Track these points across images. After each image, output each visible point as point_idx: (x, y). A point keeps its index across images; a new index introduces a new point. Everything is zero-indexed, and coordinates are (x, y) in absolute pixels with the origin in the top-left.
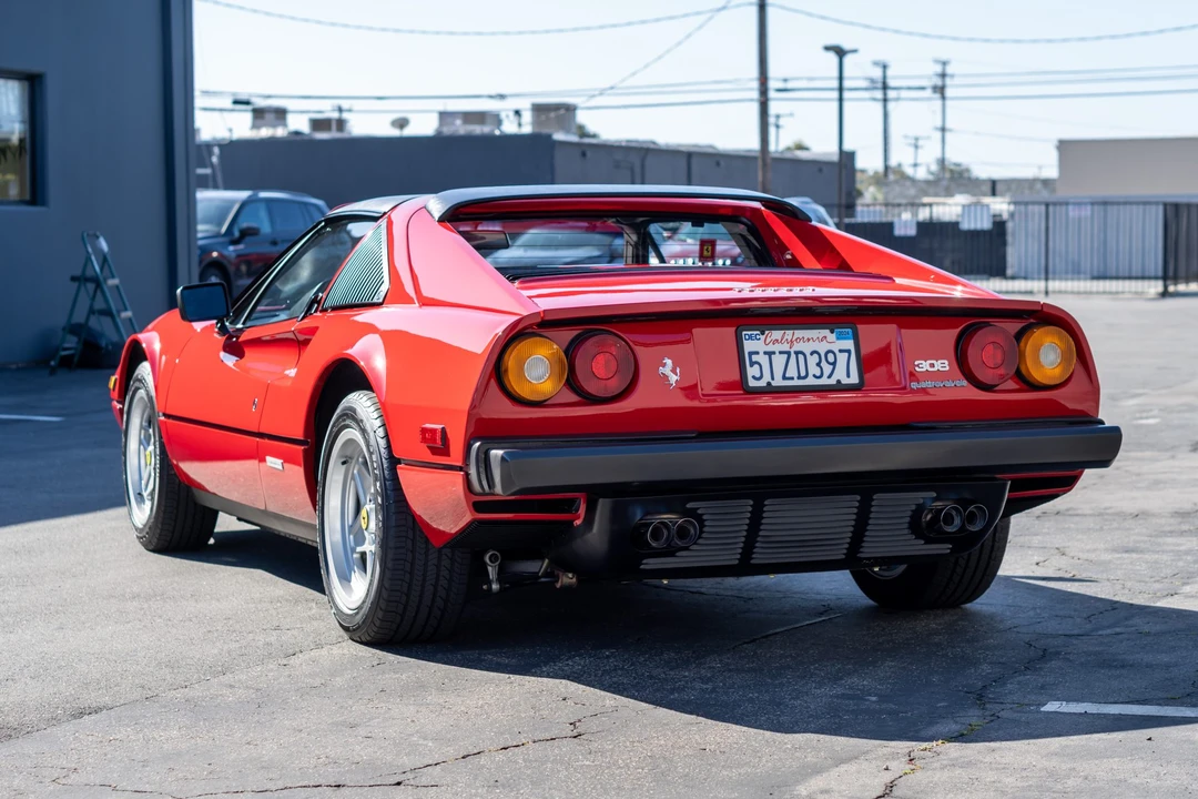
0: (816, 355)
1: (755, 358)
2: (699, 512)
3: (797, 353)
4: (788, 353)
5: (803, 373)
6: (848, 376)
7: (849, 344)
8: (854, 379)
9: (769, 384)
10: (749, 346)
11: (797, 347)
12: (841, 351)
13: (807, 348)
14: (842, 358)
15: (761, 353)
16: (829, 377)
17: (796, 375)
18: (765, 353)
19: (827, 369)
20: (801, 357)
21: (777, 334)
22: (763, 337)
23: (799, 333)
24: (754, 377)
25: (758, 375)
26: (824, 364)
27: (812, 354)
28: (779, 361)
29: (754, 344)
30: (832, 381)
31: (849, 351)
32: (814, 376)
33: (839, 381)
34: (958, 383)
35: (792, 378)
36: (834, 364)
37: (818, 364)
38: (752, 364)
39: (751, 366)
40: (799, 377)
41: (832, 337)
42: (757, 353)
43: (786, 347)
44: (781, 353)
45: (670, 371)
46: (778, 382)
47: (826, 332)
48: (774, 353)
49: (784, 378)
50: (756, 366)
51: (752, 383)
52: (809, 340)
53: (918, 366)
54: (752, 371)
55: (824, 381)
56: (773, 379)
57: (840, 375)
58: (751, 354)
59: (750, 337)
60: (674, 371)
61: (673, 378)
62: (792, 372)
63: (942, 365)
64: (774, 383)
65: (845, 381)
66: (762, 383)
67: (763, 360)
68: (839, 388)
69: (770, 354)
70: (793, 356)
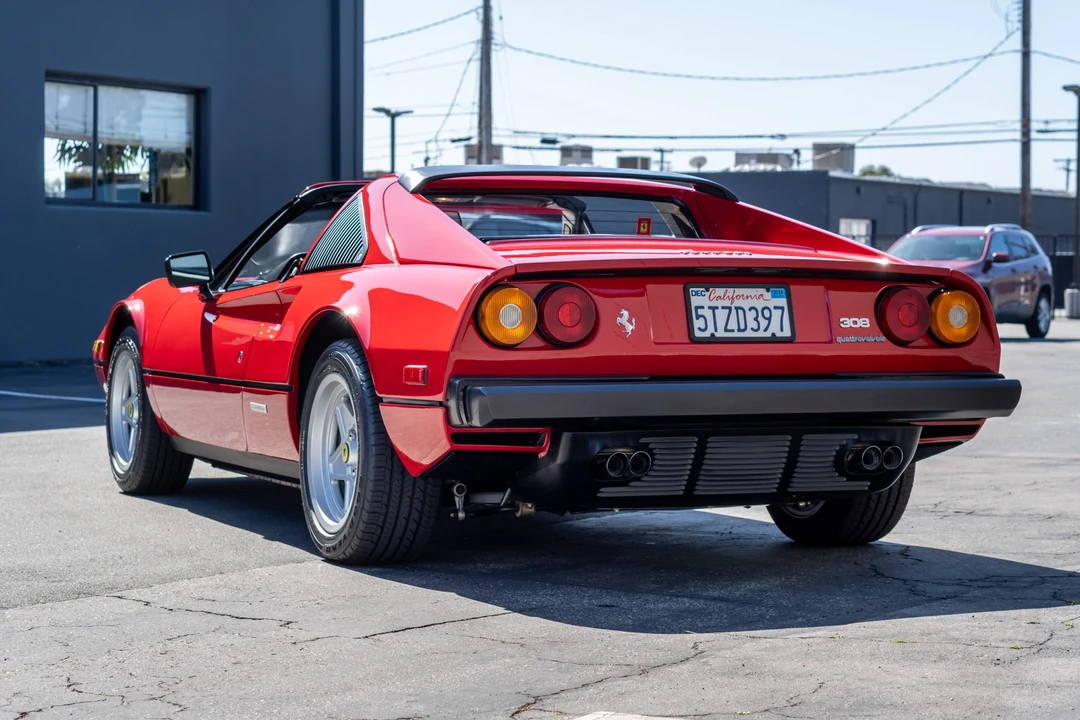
0: (753, 311)
1: (700, 312)
2: (650, 446)
3: (737, 308)
4: (730, 309)
5: (742, 327)
6: (782, 330)
7: (783, 302)
8: (787, 333)
9: (713, 335)
10: (695, 301)
11: (737, 303)
12: (775, 308)
13: (746, 304)
14: (776, 314)
15: (706, 308)
16: (766, 330)
17: (736, 328)
18: (710, 308)
19: (763, 323)
20: (740, 312)
21: (720, 292)
22: (707, 294)
23: (739, 291)
24: (699, 329)
25: (703, 327)
26: (760, 318)
27: (750, 309)
28: (721, 315)
29: (700, 299)
30: (768, 334)
31: (782, 308)
32: (752, 329)
33: (773, 334)
34: (878, 339)
35: (733, 331)
36: (769, 319)
37: (756, 319)
38: (698, 317)
39: (697, 319)
40: (739, 330)
41: (768, 295)
42: (702, 307)
43: (727, 303)
44: (723, 308)
45: (626, 321)
46: (721, 333)
47: (762, 291)
48: (717, 308)
49: (726, 330)
50: (702, 319)
51: (698, 334)
52: (747, 297)
53: (843, 322)
54: (698, 324)
55: (761, 334)
56: (716, 330)
57: (775, 328)
58: (697, 308)
59: (697, 294)
60: (630, 321)
61: (630, 328)
62: (733, 325)
63: (864, 323)
64: (717, 335)
65: (779, 334)
66: (707, 334)
67: (708, 314)
68: (774, 340)
69: (713, 309)
70: (734, 311)
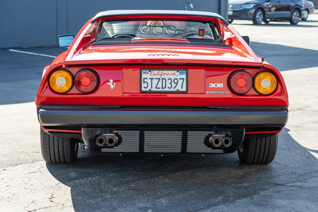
0: (170, 80)
1: (146, 80)
2: (119, 134)
3: (162, 79)
4: (159, 79)
5: (164, 86)
6: (182, 88)
7: (184, 76)
8: (184, 89)
9: (150, 90)
10: (144, 76)
11: (163, 77)
12: (180, 79)
13: (167, 77)
14: (180, 82)
15: (148, 78)
16: (174, 88)
17: (161, 87)
18: (150, 79)
19: (174, 85)
20: (164, 80)
21: (156, 72)
22: (150, 73)
23: (164, 72)
24: (144, 87)
25: (146, 86)
26: (173, 83)
27: (168, 79)
28: (155, 82)
29: (146, 75)
30: (176, 90)
31: (183, 79)
32: (168, 88)
33: (178, 90)
34: (226, 92)
35: (159, 88)
36: (177, 84)
37: (171, 83)
38: (144, 82)
39: (144, 83)
40: (162, 88)
41: (177, 74)
42: (147, 78)
43: (158, 77)
44: (156, 79)
45: (111, 84)
46: (154, 89)
47: (175, 72)
48: (153, 79)
49: (156, 88)
50: (146, 84)
51: (143, 89)
52: (168, 74)
53: (210, 85)
54: (144, 85)
55: (172, 90)
56: (152, 88)
57: (179, 88)
58: (144, 79)
59: (145, 73)
60: (113, 84)
61: (112, 87)
62: (160, 85)
63: (220, 85)
64: (152, 90)
65: (180, 90)
66: (147, 89)
67: (149, 81)
68: (178, 92)
69: (152, 79)
70: (161, 80)
